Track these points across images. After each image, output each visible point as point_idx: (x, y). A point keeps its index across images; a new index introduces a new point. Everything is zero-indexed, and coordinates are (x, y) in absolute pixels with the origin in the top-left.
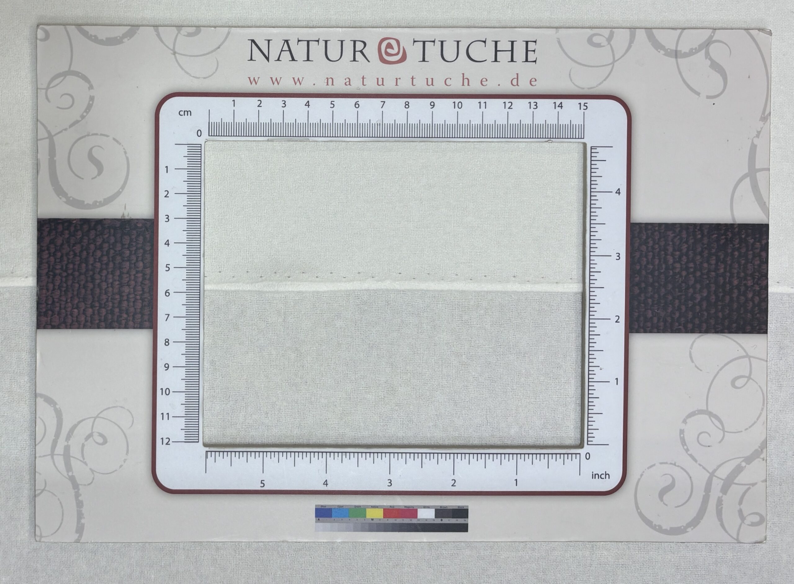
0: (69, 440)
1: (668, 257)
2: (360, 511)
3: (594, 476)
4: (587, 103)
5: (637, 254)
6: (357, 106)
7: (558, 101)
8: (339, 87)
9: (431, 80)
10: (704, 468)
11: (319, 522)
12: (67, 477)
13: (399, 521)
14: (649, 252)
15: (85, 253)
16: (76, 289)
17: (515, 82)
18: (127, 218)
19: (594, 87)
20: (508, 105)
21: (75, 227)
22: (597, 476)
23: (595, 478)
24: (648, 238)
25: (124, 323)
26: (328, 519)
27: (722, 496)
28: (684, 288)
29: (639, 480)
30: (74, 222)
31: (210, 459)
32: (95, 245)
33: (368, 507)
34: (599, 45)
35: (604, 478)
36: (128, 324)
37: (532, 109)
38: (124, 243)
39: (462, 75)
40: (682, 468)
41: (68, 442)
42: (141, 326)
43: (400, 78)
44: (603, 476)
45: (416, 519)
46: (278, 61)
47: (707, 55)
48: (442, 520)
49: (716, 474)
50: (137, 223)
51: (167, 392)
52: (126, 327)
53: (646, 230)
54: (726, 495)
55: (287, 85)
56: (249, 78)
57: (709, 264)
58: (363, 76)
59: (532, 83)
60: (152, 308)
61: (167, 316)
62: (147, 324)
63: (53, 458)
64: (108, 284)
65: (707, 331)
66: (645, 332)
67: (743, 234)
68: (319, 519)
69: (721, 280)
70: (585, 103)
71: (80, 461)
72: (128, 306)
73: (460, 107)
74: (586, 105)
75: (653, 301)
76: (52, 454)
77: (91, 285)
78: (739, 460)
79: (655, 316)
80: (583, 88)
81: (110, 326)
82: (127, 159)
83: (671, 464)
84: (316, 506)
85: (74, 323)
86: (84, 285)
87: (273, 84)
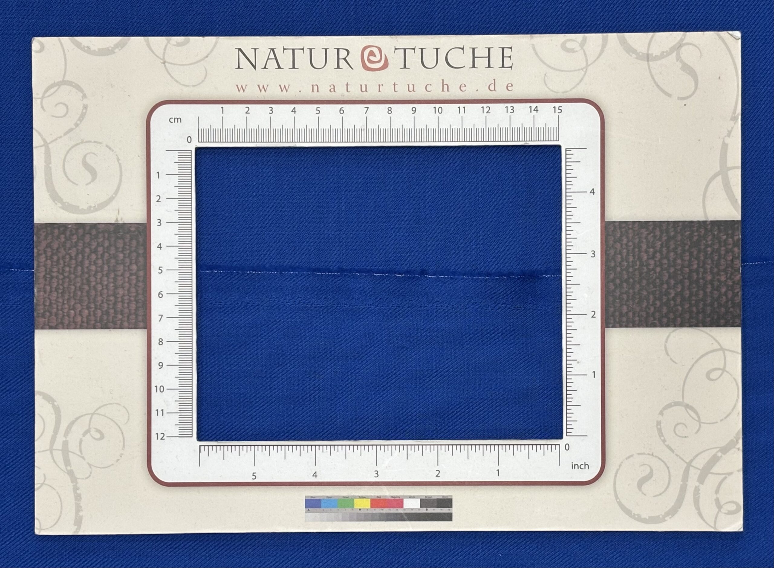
0: (68, 436)
1: (642, 254)
2: (348, 501)
3: (574, 466)
4: (561, 107)
5: (612, 252)
6: (342, 112)
7: (534, 105)
8: (324, 93)
9: (412, 86)
10: (680, 458)
11: (309, 513)
12: (66, 471)
13: (386, 511)
14: (624, 249)
15: (80, 256)
16: (72, 290)
17: (492, 87)
18: (120, 222)
19: (567, 91)
20: (486, 110)
21: (71, 231)
22: (576, 466)
23: (575, 468)
24: (621, 235)
25: (119, 324)
26: (318, 509)
27: (699, 486)
28: (657, 284)
29: (618, 471)
30: (70, 226)
31: (204, 453)
32: (90, 248)
33: (355, 497)
34: (572, 51)
35: (584, 468)
36: (123, 325)
37: (509, 114)
38: (118, 246)
39: (442, 81)
40: (659, 459)
41: (66, 438)
42: (135, 327)
43: (382, 85)
44: (582, 467)
45: (402, 509)
46: (265, 69)
47: (678, 58)
48: (427, 510)
49: (692, 464)
50: (131, 227)
51: (162, 389)
52: (121, 327)
53: (620, 228)
54: (702, 484)
55: (274, 93)
56: (237, 86)
57: (683, 260)
58: (347, 83)
59: (508, 88)
60: (146, 309)
61: (161, 316)
62: (141, 324)
63: (51, 453)
64: (102, 286)
65: (682, 325)
66: (621, 326)
67: (716, 231)
68: (308, 510)
69: (695, 276)
70: (559, 107)
71: (78, 455)
72: (123, 306)
73: (440, 111)
74: (560, 108)
75: (628, 296)
76: (51, 450)
77: (86, 287)
78: (715, 451)
79: (630, 311)
80: (557, 93)
81: (105, 327)
82: (120, 164)
83: (649, 454)
84: (306, 496)
85: (71, 324)
86: (80, 286)
87: (261, 91)
